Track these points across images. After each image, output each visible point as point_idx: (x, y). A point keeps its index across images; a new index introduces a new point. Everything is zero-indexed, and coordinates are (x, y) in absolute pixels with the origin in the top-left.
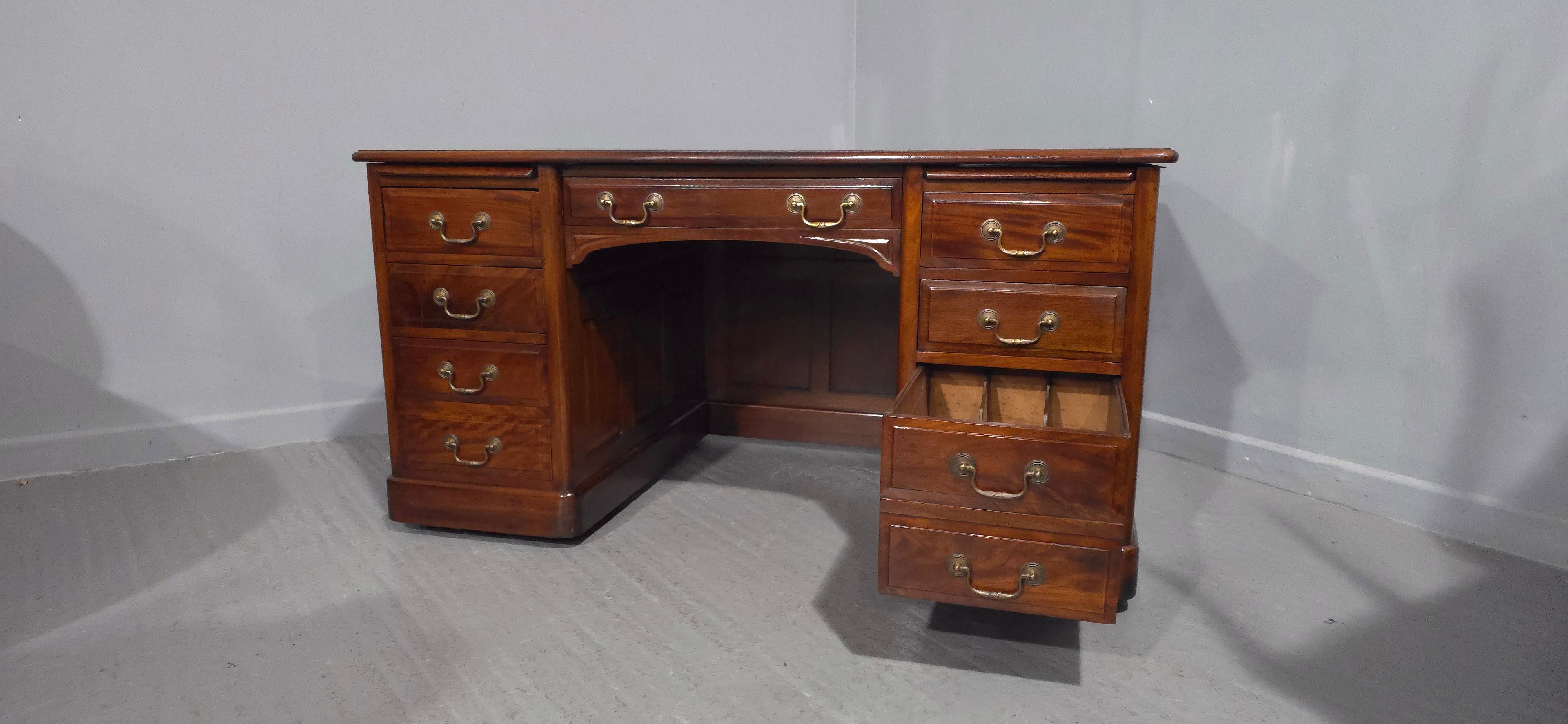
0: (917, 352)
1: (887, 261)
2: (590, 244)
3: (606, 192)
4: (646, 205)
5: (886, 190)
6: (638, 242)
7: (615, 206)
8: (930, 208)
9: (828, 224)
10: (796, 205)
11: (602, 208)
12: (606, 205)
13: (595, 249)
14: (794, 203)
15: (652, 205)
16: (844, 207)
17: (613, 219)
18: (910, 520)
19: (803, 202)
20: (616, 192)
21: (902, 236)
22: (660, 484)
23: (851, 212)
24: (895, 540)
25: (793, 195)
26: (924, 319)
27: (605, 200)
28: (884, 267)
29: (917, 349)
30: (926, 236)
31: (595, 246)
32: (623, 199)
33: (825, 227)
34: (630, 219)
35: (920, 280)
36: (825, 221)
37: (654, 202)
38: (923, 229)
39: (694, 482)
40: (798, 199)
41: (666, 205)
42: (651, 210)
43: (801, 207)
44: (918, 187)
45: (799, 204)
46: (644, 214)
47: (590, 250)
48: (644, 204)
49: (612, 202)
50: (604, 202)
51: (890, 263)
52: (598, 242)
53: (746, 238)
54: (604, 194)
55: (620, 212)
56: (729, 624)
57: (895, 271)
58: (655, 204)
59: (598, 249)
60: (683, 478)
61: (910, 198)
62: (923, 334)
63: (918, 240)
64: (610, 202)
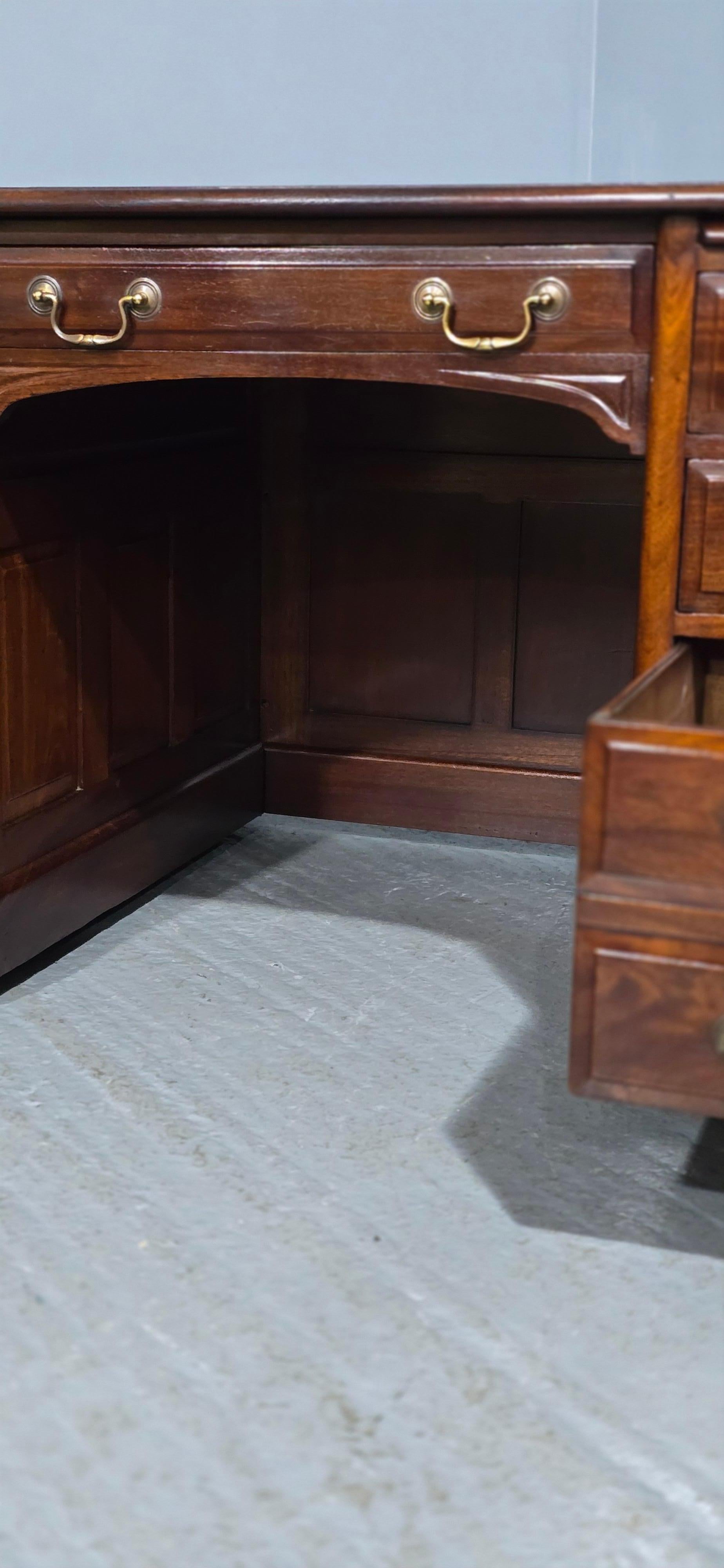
0: (677, 613)
1: (618, 422)
2: (11, 387)
3: (48, 277)
4: (125, 303)
5: (621, 271)
6: (109, 381)
7: (63, 306)
8: (710, 308)
9: (499, 343)
10: (432, 302)
11: (37, 309)
12: (45, 302)
13: (21, 397)
14: (429, 298)
15: (138, 302)
16: (533, 307)
17: (58, 332)
18: (638, 942)
19: (447, 295)
20: (65, 275)
21: (651, 369)
22: (160, 901)
23: (547, 317)
24: (605, 984)
25: (427, 280)
26: (692, 544)
27: (43, 293)
28: (614, 435)
29: (677, 607)
30: (702, 368)
31: (24, 389)
32: (78, 289)
33: (490, 348)
34: (93, 332)
35: (686, 460)
36: (492, 335)
37: (143, 297)
38: (696, 352)
39: (230, 900)
40: (437, 291)
41: (166, 303)
42: (135, 313)
43: (441, 306)
44: (687, 260)
45: (438, 300)
46: (121, 323)
47: (13, 399)
48: (121, 302)
49: (58, 298)
50: (41, 297)
51: (624, 425)
52: (30, 382)
53: (329, 373)
54: (43, 281)
55: (72, 318)
56: (271, 1159)
57: (636, 445)
58: (144, 301)
59: (29, 396)
60: (205, 893)
61: (670, 285)
62: (689, 574)
63: (685, 376)
64: (54, 298)
